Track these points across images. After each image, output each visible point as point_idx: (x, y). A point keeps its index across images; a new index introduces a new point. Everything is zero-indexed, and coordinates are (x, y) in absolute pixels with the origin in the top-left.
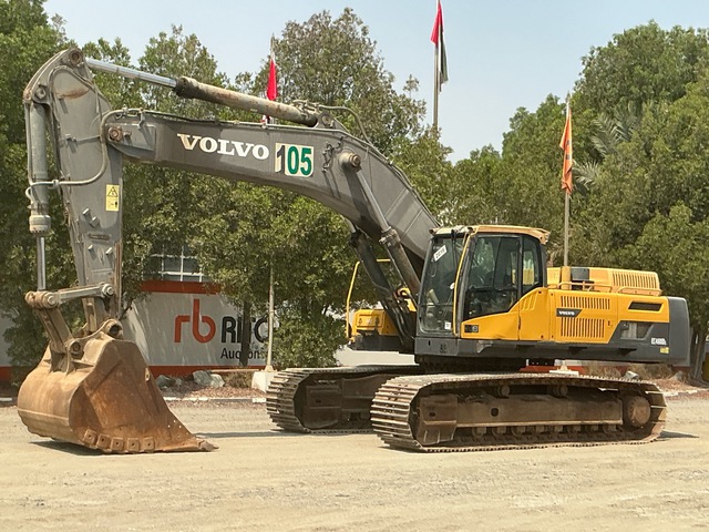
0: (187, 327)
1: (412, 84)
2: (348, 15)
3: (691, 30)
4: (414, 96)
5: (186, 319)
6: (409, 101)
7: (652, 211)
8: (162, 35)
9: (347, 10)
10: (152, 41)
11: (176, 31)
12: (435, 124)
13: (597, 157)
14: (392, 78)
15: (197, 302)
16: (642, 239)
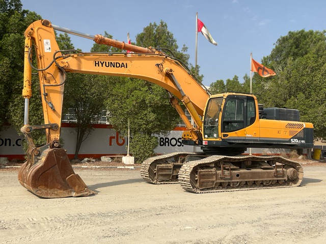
0: (114, 141)
5: (114, 138)
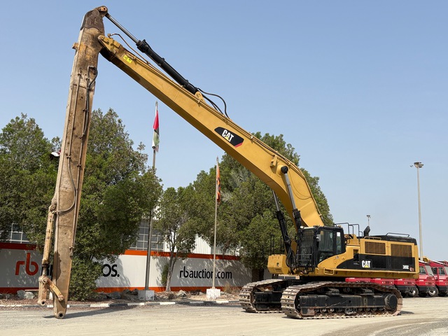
1: (141, 147)
2: (111, 113)
3: (273, 136)
4: (142, 152)
6: (139, 154)
7: (255, 214)
8: (17, 118)
9: (111, 110)
10: (12, 121)
11: (24, 116)
12: (153, 167)
13: (231, 190)
14: (132, 143)
15: (29, 254)
16: (250, 226)
